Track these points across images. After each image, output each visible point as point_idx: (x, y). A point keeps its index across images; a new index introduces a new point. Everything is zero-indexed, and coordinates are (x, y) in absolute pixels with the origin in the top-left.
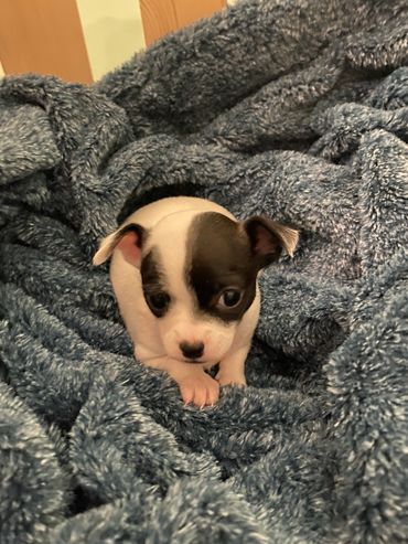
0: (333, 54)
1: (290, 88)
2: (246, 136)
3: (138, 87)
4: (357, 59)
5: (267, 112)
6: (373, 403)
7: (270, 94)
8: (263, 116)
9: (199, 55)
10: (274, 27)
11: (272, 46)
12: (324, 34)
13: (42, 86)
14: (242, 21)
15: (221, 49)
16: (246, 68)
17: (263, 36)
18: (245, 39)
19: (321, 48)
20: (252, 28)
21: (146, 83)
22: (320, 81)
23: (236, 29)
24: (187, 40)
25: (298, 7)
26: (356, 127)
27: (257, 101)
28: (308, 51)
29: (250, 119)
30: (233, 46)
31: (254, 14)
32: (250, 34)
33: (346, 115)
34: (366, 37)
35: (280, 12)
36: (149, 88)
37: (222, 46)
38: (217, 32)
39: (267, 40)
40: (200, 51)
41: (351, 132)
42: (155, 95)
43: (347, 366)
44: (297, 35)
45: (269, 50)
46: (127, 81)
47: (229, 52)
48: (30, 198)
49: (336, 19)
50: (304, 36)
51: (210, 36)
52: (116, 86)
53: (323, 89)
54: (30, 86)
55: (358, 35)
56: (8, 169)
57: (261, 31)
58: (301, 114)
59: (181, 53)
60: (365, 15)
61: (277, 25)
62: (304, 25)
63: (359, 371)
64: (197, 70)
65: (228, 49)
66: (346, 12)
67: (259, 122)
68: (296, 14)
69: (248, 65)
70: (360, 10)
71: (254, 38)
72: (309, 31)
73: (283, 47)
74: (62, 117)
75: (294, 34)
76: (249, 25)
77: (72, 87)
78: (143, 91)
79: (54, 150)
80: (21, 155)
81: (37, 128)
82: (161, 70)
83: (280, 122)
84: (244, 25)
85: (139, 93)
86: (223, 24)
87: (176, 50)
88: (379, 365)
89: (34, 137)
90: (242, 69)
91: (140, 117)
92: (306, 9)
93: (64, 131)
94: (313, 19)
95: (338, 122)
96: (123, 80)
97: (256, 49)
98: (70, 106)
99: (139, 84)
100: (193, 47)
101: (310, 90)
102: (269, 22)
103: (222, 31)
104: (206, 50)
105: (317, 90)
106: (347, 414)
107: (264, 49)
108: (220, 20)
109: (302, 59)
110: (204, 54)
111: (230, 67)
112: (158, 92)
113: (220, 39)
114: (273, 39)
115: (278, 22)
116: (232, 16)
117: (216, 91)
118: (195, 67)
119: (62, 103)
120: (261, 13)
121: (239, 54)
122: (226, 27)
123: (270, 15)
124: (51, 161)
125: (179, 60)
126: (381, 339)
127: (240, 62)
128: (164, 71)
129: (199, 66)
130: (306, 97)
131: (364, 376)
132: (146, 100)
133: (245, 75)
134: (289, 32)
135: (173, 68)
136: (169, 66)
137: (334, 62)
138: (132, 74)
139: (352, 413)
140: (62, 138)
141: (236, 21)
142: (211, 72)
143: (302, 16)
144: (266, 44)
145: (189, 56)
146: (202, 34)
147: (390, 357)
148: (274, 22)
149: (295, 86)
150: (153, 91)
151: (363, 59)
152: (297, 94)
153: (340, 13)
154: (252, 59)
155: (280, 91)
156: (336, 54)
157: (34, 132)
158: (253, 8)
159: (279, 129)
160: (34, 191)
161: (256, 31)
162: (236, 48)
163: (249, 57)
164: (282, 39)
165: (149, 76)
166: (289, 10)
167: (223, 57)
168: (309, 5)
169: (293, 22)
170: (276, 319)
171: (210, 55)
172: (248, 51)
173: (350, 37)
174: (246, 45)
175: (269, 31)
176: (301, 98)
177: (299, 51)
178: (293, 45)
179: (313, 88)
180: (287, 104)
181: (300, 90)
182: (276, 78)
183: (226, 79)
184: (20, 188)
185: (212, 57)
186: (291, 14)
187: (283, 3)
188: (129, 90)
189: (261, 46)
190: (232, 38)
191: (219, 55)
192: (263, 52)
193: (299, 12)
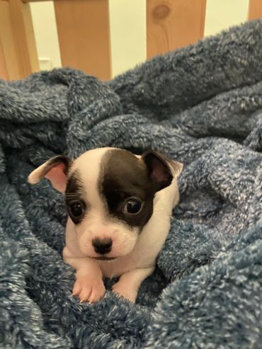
1: (236, 98)
2: (200, 126)
3: (133, 85)
5: (217, 110)
7: (221, 100)
8: (214, 114)
9: (175, 68)
10: (228, 55)
11: (226, 68)
13: (70, 74)
14: (206, 50)
15: (190, 66)
16: (206, 81)
17: (220, 60)
18: (206, 61)
20: (212, 54)
21: (138, 82)
23: (202, 54)
24: (169, 58)
25: (247, 43)
27: (211, 104)
28: (254, 75)
29: (204, 115)
30: (198, 65)
31: (216, 45)
32: (211, 58)
35: (234, 46)
36: (139, 86)
37: (190, 64)
38: (188, 55)
39: (222, 63)
40: (176, 66)
42: (143, 91)
44: (245, 63)
45: (224, 70)
47: (195, 69)
48: (40, 135)
50: (251, 64)
51: (184, 57)
56: (26, 113)
57: (219, 57)
58: (243, 117)
59: (163, 66)
61: (231, 54)
62: (252, 56)
64: (172, 79)
65: (194, 66)
67: (210, 118)
68: (245, 48)
69: (207, 78)
71: (213, 61)
72: (255, 60)
73: (235, 69)
74: (76, 93)
75: (243, 61)
76: (210, 52)
77: (88, 77)
78: (135, 88)
79: (64, 110)
80: (37, 107)
81: (57, 95)
82: (149, 75)
83: (226, 120)
84: (207, 52)
85: (133, 89)
86: (194, 51)
87: (160, 64)
89: (51, 100)
90: (204, 81)
91: (132, 104)
93: (75, 101)
94: (258, 52)
97: (214, 69)
98: (82, 87)
99: (134, 82)
100: (172, 63)
101: (251, 101)
102: (225, 51)
103: (192, 55)
104: (180, 66)
105: (256, 100)
107: (220, 69)
108: (192, 48)
109: (249, 79)
110: (178, 69)
111: (195, 79)
112: (145, 89)
113: (190, 60)
114: (227, 63)
115: (231, 52)
116: (200, 46)
117: (184, 94)
118: (171, 76)
119: (79, 85)
120: (221, 46)
121: (201, 69)
122: (195, 53)
123: (226, 47)
124: (59, 116)
125: (162, 70)
127: (203, 76)
128: (151, 76)
129: (174, 76)
130: (247, 105)
132: (136, 93)
133: (205, 85)
134: (239, 60)
135: (157, 75)
136: (155, 74)
138: (131, 77)
140: (73, 105)
141: (202, 49)
143: (250, 50)
144: (222, 66)
145: (168, 68)
146: (179, 56)
148: (228, 52)
149: (240, 96)
150: (142, 88)
152: (241, 102)
154: (211, 75)
155: (229, 99)
157: (54, 97)
158: (215, 42)
159: (225, 125)
160: (43, 132)
161: (215, 56)
163: (209, 73)
164: (234, 64)
165: (141, 79)
166: (240, 45)
167: (191, 72)
168: (256, 43)
169: (243, 53)
170: (174, 255)
171: (182, 69)
172: (209, 70)
174: (207, 65)
175: (224, 57)
176: (243, 105)
177: (246, 73)
178: (242, 69)
179: (253, 99)
180: (232, 108)
181: (243, 100)
182: (227, 90)
183: (192, 86)
184: (34, 128)
185: (184, 71)
186: (241, 47)
187: (237, 40)
188: (127, 85)
189: (218, 67)
190: (198, 59)
191: (189, 70)
192: (219, 72)
193: (248, 47)
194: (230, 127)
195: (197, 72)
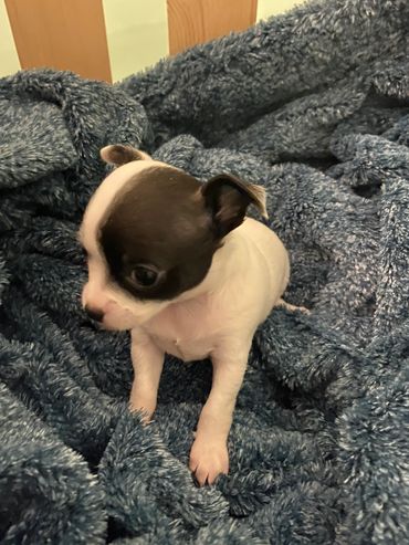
0: (360, 79)
1: (315, 109)
2: (268, 152)
3: (161, 96)
4: (383, 87)
5: (291, 130)
6: (383, 466)
7: (295, 113)
8: (286, 134)
9: (228, 70)
10: (307, 49)
11: (302, 67)
12: (354, 58)
13: (59, 80)
14: (276, 41)
15: (251, 67)
16: (274, 87)
17: (295, 57)
18: (276, 59)
19: (348, 70)
20: (285, 49)
21: (169, 92)
22: (346, 104)
23: (269, 49)
24: (217, 55)
25: (333, 32)
26: (379, 163)
27: (280, 119)
28: (334, 72)
29: (273, 137)
30: (263, 65)
31: (289, 35)
32: (282, 55)
33: (369, 149)
34: (394, 66)
35: (314, 35)
36: (172, 98)
37: (252, 64)
38: (248, 49)
39: (298, 61)
40: (229, 66)
41: (373, 167)
42: (178, 107)
43: (358, 424)
44: (328, 58)
45: (298, 71)
46: (151, 89)
47: (259, 70)
48: (44, 200)
49: (367, 45)
50: (334, 58)
51: (242, 53)
52: (139, 92)
53: (348, 112)
54: (47, 81)
55: (387, 62)
57: (294, 52)
58: (321, 134)
59: (209, 66)
60: (395, 42)
61: (310, 48)
62: (336, 49)
63: (370, 431)
64: (224, 85)
65: (257, 67)
66: (378, 38)
67: (282, 140)
68: (329, 38)
69: (276, 84)
70: (391, 36)
71: (286, 58)
72: (340, 54)
73: (312, 68)
74: (80, 112)
75: (325, 57)
76: (282, 45)
77: (90, 83)
78: (165, 101)
79: (69, 149)
80: (33, 157)
81: (51, 128)
82: (186, 81)
83: (303, 140)
84: (278, 45)
85: (161, 103)
86: (256, 42)
87: (204, 63)
88: (388, 428)
89: (47, 137)
90: (269, 87)
91: (159, 123)
92: (341, 35)
93: (81, 127)
94: (346, 44)
95: (360, 155)
96: (147, 88)
97: (286, 70)
98: (88, 101)
99: (163, 93)
100: (222, 61)
101: (335, 113)
102: (303, 44)
103: (254, 49)
104: (235, 66)
105: (342, 113)
106: (358, 472)
107: (294, 69)
108: (254, 37)
109: (328, 79)
110: (233, 71)
111: (258, 85)
112: (180, 104)
113: (250, 56)
114: (304, 61)
115: (311, 44)
116: (266, 34)
117: (240, 106)
118: (221, 82)
119: (80, 98)
120: (296, 35)
121: (269, 72)
122: (259, 46)
123: (305, 38)
124: (66, 161)
125: (207, 72)
126: (390, 400)
127: (268, 81)
128: (190, 82)
129: (227, 81)
130: (330, 119)
131: (374, 437)
132: (168, 110)
133: (271, 93)
134: (320, 55)
135: (199, 80)
136: (196, 78)
137: (361, 87)
138: (157, 82)
139: (362, 474)
140: (80, 134)
141: (270, 40)
142: (239, 89)
143: (336, 41)
144: (296, 66)
145: (217, 70)
146: (233, 50)
147: (400, 421)
148: (307, 44)
149: (321, 107)
150: (175, 101)
151: (389, 88)
152: (322, 116)
153: (372, 39)
154: (281, 79)
155: (305, 111)
156: (364, 80)
157: (48, 132)
158: (287, 28)
159: (300, 147)
160: (46, 193)
161: (288, 52)
162: (266, 67)
163: (278, 76)
164: (313, 61)
165: (174, 86)
166: (324, 34)
167: (252, 75)
168: (344, 31)
169: (326, 45)
171: (239, 71)
172: (278, 70)
173: (378, 64)
174: (276, 65)
175: (301, 52)
176: (325, 120)
177: (327, 72)
178: (322, 67)
179: (338, 111)
180: (311, 124)
181: (325, 111)
182: (300, 95)
183: (252, 96)
185: (242, 74)
186: (325, 37)
187: (318, 27)
188: (152, 97)
189: (292, 66)
190: (264, 57)
191: (249, 72)
192: (292, 73)
193: (333, 36)
194: (308, 148)
195: (262, 75)
